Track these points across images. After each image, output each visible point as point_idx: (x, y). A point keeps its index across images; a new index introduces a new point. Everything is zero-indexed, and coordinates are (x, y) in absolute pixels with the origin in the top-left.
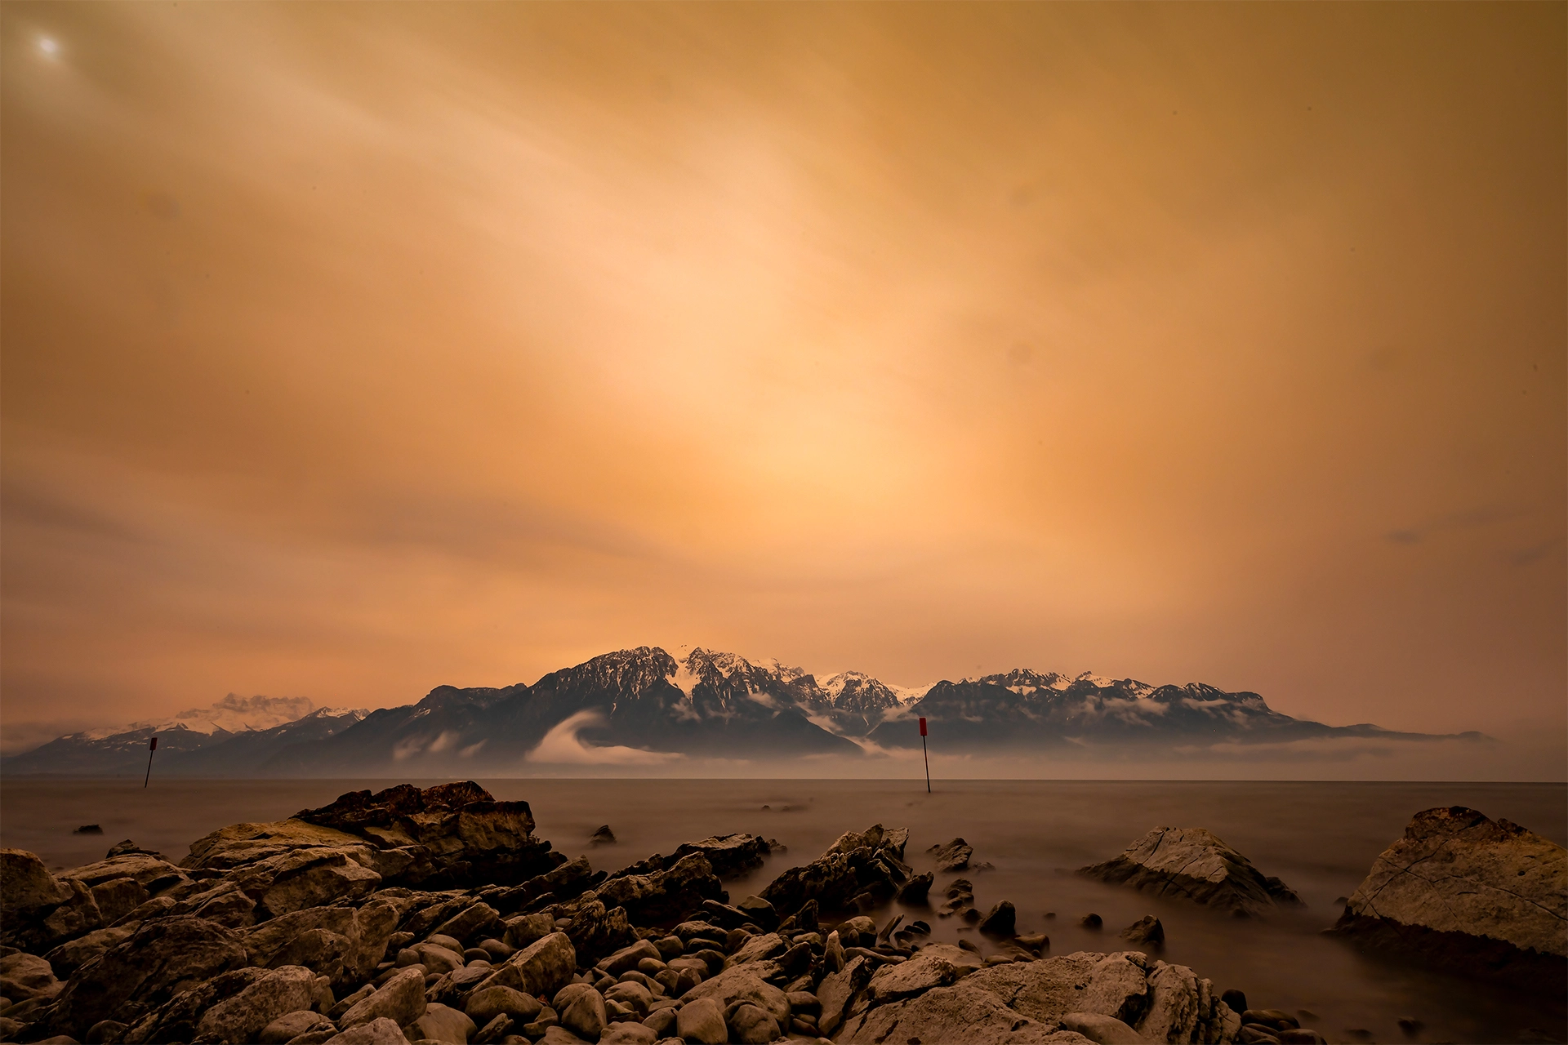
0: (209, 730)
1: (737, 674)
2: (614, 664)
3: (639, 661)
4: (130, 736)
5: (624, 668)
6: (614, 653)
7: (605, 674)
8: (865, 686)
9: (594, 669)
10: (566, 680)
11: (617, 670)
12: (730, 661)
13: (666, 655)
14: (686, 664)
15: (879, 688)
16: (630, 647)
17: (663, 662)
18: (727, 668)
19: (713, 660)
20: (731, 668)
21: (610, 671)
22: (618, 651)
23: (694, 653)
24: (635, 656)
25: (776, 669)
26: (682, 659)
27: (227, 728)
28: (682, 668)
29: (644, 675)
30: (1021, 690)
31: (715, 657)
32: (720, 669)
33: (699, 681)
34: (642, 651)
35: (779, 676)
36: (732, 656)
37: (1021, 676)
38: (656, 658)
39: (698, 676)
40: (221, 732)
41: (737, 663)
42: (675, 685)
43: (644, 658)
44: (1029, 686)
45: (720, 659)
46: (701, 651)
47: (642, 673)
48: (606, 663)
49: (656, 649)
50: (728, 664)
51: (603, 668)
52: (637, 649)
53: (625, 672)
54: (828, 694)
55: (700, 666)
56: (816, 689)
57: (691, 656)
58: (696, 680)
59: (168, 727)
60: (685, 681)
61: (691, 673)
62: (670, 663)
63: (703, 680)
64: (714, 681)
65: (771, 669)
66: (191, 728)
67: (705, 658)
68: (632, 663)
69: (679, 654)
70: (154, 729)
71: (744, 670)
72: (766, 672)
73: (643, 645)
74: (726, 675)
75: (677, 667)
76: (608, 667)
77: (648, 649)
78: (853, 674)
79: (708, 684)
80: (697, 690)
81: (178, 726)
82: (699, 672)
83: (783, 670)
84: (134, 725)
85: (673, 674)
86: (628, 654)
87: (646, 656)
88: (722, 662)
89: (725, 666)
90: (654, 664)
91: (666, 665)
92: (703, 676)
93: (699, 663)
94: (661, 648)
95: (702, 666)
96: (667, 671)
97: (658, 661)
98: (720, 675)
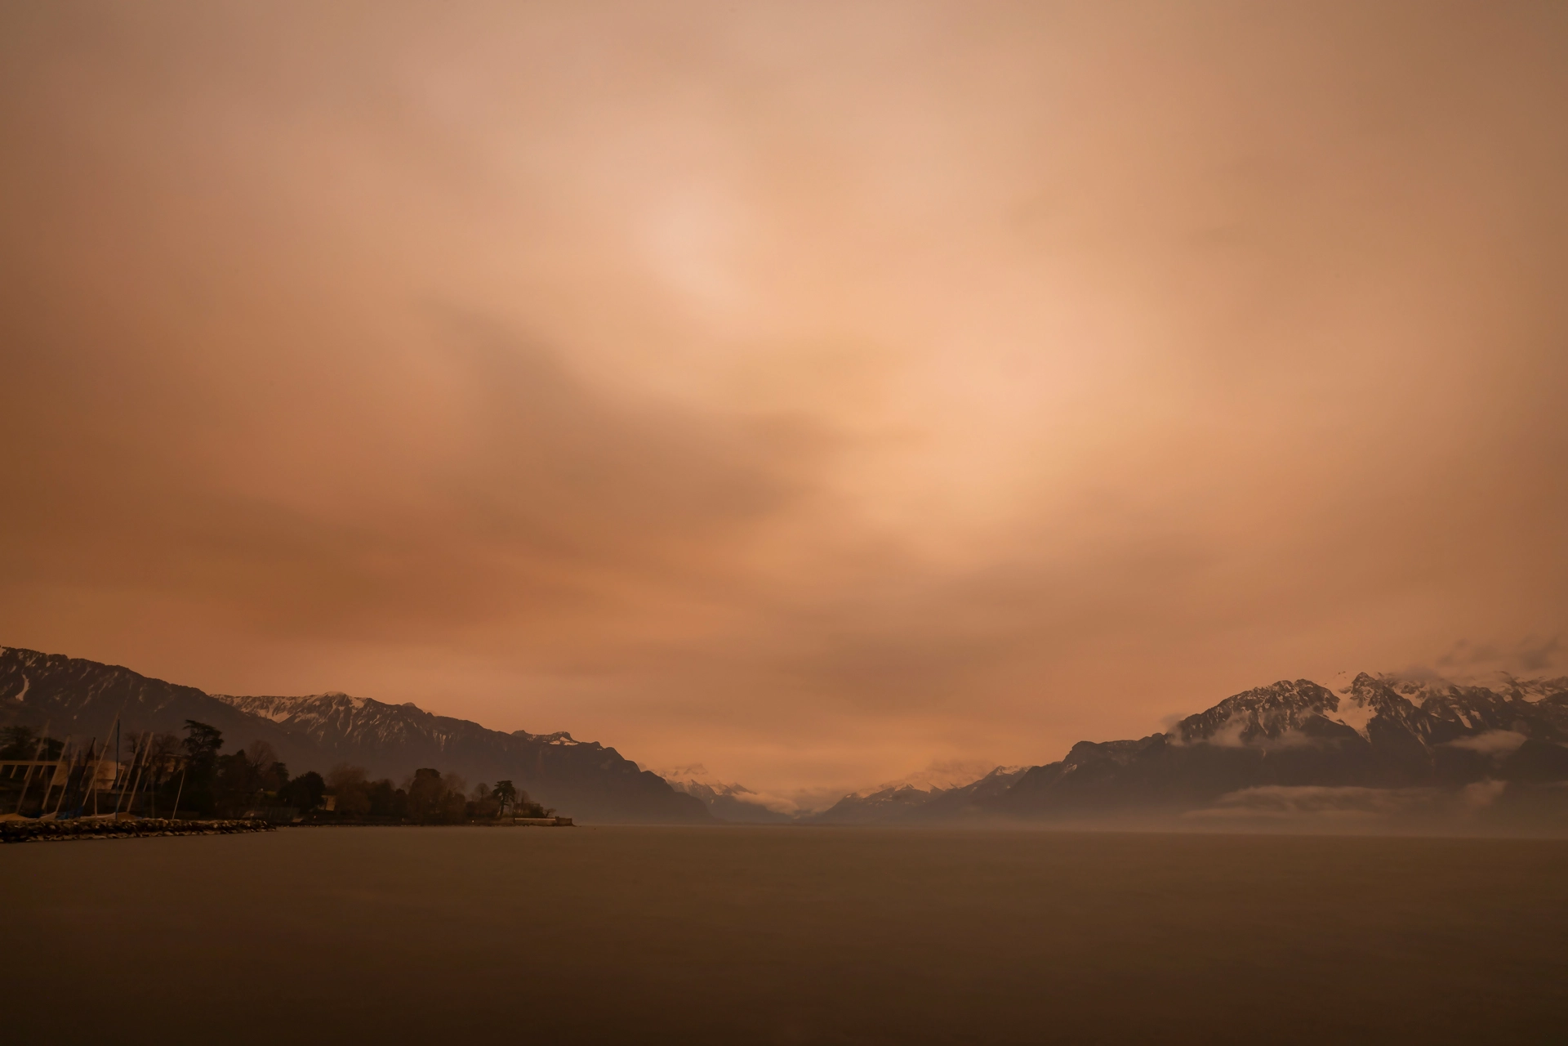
1: (1434, 701)
3: (1280, 699)
4: (881, 794)
6: (1246, 693)
10: (1198, 726)
11: (1255, 711)
13: (1317, 687)
14: (1350, 695)
17: (1315, 695)
18: (1417, 693)
22: (1251, 688)
23: (1357, 679)
24: (1274, 693)
25: (1507, 686)
26: (1343, 687)
28: (1345, 699)
29: (1292, 714)
32: (1405, 696)
33: (1374, 714)
34: (1281, 686)
35: (1516, 695)
38: (1303, 692)
42: (1340, 721)
43: (1287, 694)
46: (1367, 676)
47: (1288, 712)
49: (1300, 682)
50: (1417, 688)
52: (1275, 685)
55: (1371, 694)
57: (1355, 683)
59: (902, 787)
60: (1357, 717)
61: (1360, 706)
62: (1326, 696)
63: (1380, 711)
64: (1397, 712)
65: (1499, 687)
66: (916, 788)
67: (1375, 684)
69: (1336, 684)
70: (893, 789)
72: (1487, 692)
73: (1281, 679)
74: (1416, 702)
75: (1337, 699)
76: (1244, 708)
77: (1290, 683)
80: (1373, 725)
81: (908, 787)
82: (1372, 702)
83: (1524, 685)
84: (882, 786)
85: (1334, 709)
86: (1264, 691)
87: (1289, 691)
88: (1406, 687)
89: (1411, 692)
90: (1302, 700)
91: (1320, 699)
92: (1378, 707)
93: (1368, 692)
94: (1307, 679)
95: (1375, 695)
96: (1324, 705)
97: (1307, 695)
98: (1407, 703)
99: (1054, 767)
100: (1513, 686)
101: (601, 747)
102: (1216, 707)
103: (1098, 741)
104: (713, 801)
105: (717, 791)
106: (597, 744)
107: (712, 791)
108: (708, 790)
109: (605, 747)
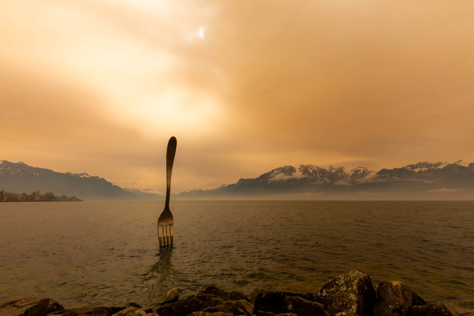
0: (206, 190)
1: (314, 171)
2: (278, 171)
3: (284, 170)
5: (281, 172)
6: (277, 168)
8: (362, 171)
13: (293, 168)
14: (299, 169)
15: (367, 172)
16: (282, 166)
18: (312, 169)
20: (313, 170)
22: (279, 167)
23: (301, 166)
28: (298, 170)
30: (421, 169)
31: (308, 167)
32: (309, 170)
36: (314, 166)
37: (422, 164)
38: (290, 169)
39: (302, 173)
41: (315, 168)
43: (286, 169)
44: (425, 168)
45: (310, 167)
46: (303, 165)
49: (290, 166)
50: (312, 168)
52: (284, 167)
54: (348, 175)
56: (343, 173)
61: (300, 172)
67: (304, 167)
69: (296, 167)
71: (317, 170)
72: (324, 170)
73: (285, 165)
74: (311, 171)
75: (296, 170)
77: (287, 166)
78: (360, 168)
82: (302, 171)
86: (282, 168)
87: (287, 168)
88: (310, 168)
89: (311, 169)
92: (303, 172)
93: (302, 169)
96: (293, 171)
98: (309, 172)
99: (234, 184)
101: (99, 178)
102: (271, 171)
103: (245, 179)
104: (139, 193)
105: (141, 191)
106: (97, 177)
107: (139, 191)
108: (138, 190)
109: (100, 178)
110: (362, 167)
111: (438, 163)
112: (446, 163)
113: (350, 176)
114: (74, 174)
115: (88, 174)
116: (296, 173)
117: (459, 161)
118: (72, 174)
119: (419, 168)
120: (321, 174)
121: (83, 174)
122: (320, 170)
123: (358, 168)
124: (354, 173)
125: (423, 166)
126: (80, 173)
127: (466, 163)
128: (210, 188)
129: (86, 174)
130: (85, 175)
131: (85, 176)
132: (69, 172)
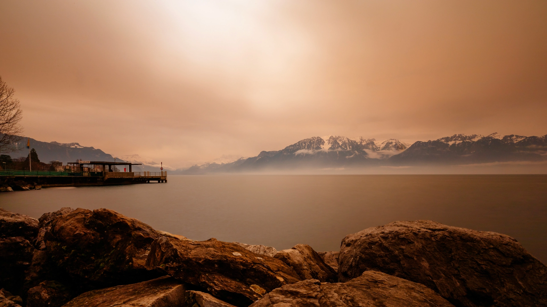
0: (220, 163)
1: (344, 143)
2: (305, 143)
3: (312, 141)
5: (308, 143)
6: (305, 140)
7: (302, 146)
8: (394, 144)
9: (299, 145)
11: (306, 144)
12: (343, 139)
13: (321, 139)
14: (328, 141)
15: (400, 144)
16: (310, 137)
17: (320, 141)
18: (342, 141)
19: (337, 139)
20: (343, 141)
21: (304, 145)
23: (330, 137)
24: (311, 140)
26: (327, 139)
27: (224, 163)
28: (326, 142)
29: (314, 145)
30: (456, 142)
34: (313, 138)
36: (344, 138)
37: (457, 137)
38: (318, 140)
39: (331, 145)
40: (223, 164)
41: (345, 139)
44: (460, 140)
45: (340, 139)
46: (333, 137)
48: (302, 143)
49: (318, 137)
50: (342, 140)
51: (302, 144)
52: (312, 138)
53: (308, 145)
54: (379, 148)
56: (374, 146)
58: (330, 146)
60: (327, 147)
61: (329, 144)
62: (322, 141)
64: (336, 146)
65: (358, 140)
66: (217, 163)
67: (333, 139)
68: (310, 142)
69: (325, 138)
70: (209, 163)
71: (347, 142)
72: (355, 142)
73: (313, 136)
74: (340, 143)
75: (324, 142)
77: (315, 137)
78: (392, 140)
79: (334, 147)
80: (330, 149)
81: (214, 163)
82: (331, 143)
85: (323, 145)
86: (309, 139)
87: (314, 139)
89: (340, 141)
90: (317, 142)
91: (321, 142)
94: (319, 137)
95: (332, 142)
96: (321, 144)
97: (318, 141)
98: (339, 144)
99: (255, 158)
100: (361, 140)
101: (94, 149)
102: (297, 143)
103: (267, 151)
105: (145, 164)
106: (92, 148)
109: (96, 149)
110: (394, 140)
111: (473, 135)
112: (480, 135)
113: (381, 149)
114: (62, 144)
115: (80, 144)
116: (324, 145)
117: (494, 134)
118: (60, 144)
119: (454, 141)
120: (351, 147)
121: (73, 144)
122: (350, 142)
123: (390, 140)
124: (385, 146)
125: (458, 139)
126: (70, 143)
127: (500, 136)
128: (225, 162)
129: (78, 144)
130: (76, 145)
131: (76, 147)
132: (56, 142)
